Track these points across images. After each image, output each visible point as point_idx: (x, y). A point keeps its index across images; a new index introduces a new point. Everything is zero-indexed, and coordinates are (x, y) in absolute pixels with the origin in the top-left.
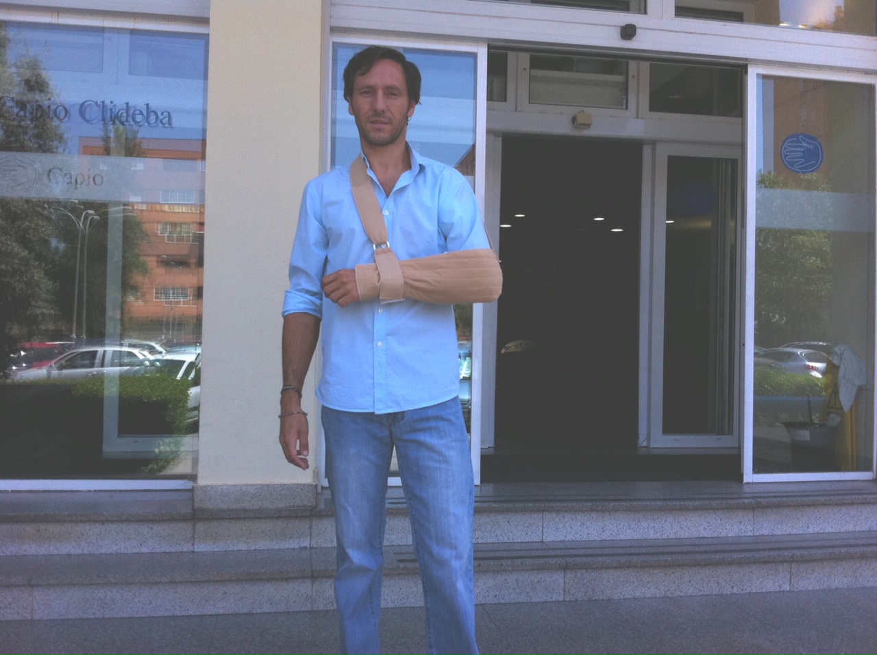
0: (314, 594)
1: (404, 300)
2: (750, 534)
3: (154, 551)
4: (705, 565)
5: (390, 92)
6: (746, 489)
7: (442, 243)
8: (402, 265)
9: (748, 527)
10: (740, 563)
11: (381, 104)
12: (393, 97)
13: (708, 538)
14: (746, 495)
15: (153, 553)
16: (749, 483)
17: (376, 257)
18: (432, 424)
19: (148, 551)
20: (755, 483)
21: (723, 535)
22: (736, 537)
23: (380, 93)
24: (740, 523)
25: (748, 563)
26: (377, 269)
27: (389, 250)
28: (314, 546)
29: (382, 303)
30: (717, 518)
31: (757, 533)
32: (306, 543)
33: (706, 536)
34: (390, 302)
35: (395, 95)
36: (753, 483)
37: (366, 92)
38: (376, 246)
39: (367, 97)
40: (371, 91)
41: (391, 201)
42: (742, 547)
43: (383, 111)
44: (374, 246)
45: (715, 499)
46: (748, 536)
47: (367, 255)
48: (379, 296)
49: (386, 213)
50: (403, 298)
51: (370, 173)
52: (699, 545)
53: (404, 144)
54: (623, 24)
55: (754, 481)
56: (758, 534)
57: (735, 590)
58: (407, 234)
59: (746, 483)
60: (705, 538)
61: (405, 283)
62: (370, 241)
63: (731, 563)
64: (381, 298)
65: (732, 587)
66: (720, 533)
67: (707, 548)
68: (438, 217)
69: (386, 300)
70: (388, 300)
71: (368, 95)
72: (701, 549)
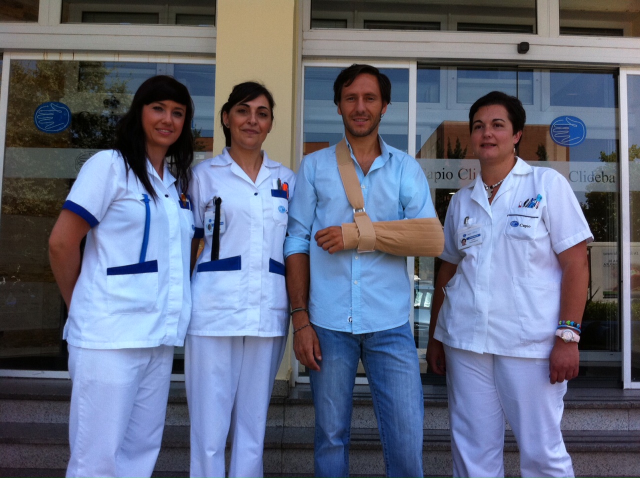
0: (283, 461)
1: (374, 251)
2: (626, 429)
3: (175, 424)
4: (585, 452)
5: (368, 97)
6: (626, 394)
7: (402, 210)
8: (375, 226)
9: (624, 423)
10: (615, 452)
11: (362, 106)
12: (371, 101)
13: (591, 431)
14: (625, 399)
15: (174, 426)
16: (628, 389)
17: (356, 219)
18: (394, 339)
19: (170, 425)
20: (633, 389)
21: (603, 429)
22: (613, 431)
23: (361, 99)
24: (617, 420)
25: (621, 452)
26: (357, 227)
27: (365, 214)
28: (287, 425)
29: (359, 252)
30: (598, 416)
31: (631, 429)
32: (281, 424)
33: (589, 429)
34: (363, 252)
35: (372, 99)
36: (631, 389)
37: (350, 99)
38: (356, 211)
39: (351, 102)
40: (354, 97)
41: (367, 179)
42: (618, 439)
43: (363, 112)
44: (354, 210)
45: (597, 400)
46: (624, 431)
47: (348, 216)
48: (357, 247)
49: (363, 186)
50: (374, 249)
51: (353, 157)
52: (582, 437)
53: (376, 136)
54: (519, 43)
55: (632, 388)
56: (633, 430)
57: (611, 473)
58: (378, 203)
59: (625, 389)
60: (589, 431)
61: (377, 238)
62: (350, 206)
63: (607, 451)
64: (358, 249)
65: (609, 470)
66: (601, 428)
67: (588, 439)
68: (400, 191)
69: (361, 250)
70: (363, 250)
71: (351, 101)
72: (584, 439)
